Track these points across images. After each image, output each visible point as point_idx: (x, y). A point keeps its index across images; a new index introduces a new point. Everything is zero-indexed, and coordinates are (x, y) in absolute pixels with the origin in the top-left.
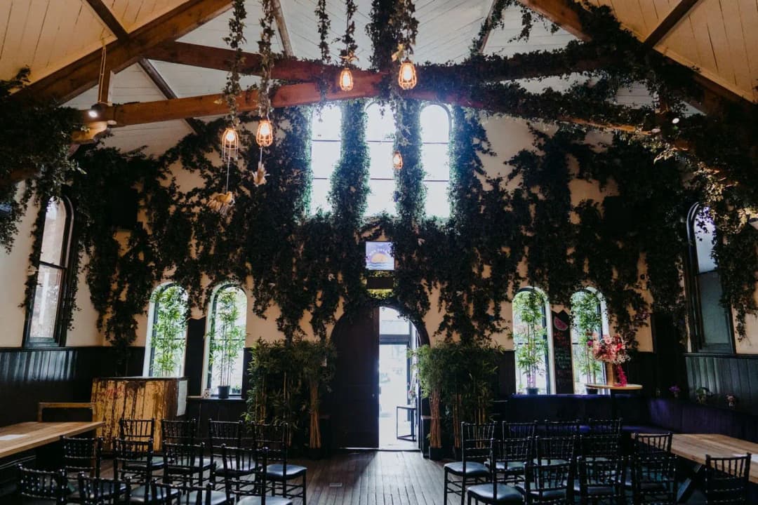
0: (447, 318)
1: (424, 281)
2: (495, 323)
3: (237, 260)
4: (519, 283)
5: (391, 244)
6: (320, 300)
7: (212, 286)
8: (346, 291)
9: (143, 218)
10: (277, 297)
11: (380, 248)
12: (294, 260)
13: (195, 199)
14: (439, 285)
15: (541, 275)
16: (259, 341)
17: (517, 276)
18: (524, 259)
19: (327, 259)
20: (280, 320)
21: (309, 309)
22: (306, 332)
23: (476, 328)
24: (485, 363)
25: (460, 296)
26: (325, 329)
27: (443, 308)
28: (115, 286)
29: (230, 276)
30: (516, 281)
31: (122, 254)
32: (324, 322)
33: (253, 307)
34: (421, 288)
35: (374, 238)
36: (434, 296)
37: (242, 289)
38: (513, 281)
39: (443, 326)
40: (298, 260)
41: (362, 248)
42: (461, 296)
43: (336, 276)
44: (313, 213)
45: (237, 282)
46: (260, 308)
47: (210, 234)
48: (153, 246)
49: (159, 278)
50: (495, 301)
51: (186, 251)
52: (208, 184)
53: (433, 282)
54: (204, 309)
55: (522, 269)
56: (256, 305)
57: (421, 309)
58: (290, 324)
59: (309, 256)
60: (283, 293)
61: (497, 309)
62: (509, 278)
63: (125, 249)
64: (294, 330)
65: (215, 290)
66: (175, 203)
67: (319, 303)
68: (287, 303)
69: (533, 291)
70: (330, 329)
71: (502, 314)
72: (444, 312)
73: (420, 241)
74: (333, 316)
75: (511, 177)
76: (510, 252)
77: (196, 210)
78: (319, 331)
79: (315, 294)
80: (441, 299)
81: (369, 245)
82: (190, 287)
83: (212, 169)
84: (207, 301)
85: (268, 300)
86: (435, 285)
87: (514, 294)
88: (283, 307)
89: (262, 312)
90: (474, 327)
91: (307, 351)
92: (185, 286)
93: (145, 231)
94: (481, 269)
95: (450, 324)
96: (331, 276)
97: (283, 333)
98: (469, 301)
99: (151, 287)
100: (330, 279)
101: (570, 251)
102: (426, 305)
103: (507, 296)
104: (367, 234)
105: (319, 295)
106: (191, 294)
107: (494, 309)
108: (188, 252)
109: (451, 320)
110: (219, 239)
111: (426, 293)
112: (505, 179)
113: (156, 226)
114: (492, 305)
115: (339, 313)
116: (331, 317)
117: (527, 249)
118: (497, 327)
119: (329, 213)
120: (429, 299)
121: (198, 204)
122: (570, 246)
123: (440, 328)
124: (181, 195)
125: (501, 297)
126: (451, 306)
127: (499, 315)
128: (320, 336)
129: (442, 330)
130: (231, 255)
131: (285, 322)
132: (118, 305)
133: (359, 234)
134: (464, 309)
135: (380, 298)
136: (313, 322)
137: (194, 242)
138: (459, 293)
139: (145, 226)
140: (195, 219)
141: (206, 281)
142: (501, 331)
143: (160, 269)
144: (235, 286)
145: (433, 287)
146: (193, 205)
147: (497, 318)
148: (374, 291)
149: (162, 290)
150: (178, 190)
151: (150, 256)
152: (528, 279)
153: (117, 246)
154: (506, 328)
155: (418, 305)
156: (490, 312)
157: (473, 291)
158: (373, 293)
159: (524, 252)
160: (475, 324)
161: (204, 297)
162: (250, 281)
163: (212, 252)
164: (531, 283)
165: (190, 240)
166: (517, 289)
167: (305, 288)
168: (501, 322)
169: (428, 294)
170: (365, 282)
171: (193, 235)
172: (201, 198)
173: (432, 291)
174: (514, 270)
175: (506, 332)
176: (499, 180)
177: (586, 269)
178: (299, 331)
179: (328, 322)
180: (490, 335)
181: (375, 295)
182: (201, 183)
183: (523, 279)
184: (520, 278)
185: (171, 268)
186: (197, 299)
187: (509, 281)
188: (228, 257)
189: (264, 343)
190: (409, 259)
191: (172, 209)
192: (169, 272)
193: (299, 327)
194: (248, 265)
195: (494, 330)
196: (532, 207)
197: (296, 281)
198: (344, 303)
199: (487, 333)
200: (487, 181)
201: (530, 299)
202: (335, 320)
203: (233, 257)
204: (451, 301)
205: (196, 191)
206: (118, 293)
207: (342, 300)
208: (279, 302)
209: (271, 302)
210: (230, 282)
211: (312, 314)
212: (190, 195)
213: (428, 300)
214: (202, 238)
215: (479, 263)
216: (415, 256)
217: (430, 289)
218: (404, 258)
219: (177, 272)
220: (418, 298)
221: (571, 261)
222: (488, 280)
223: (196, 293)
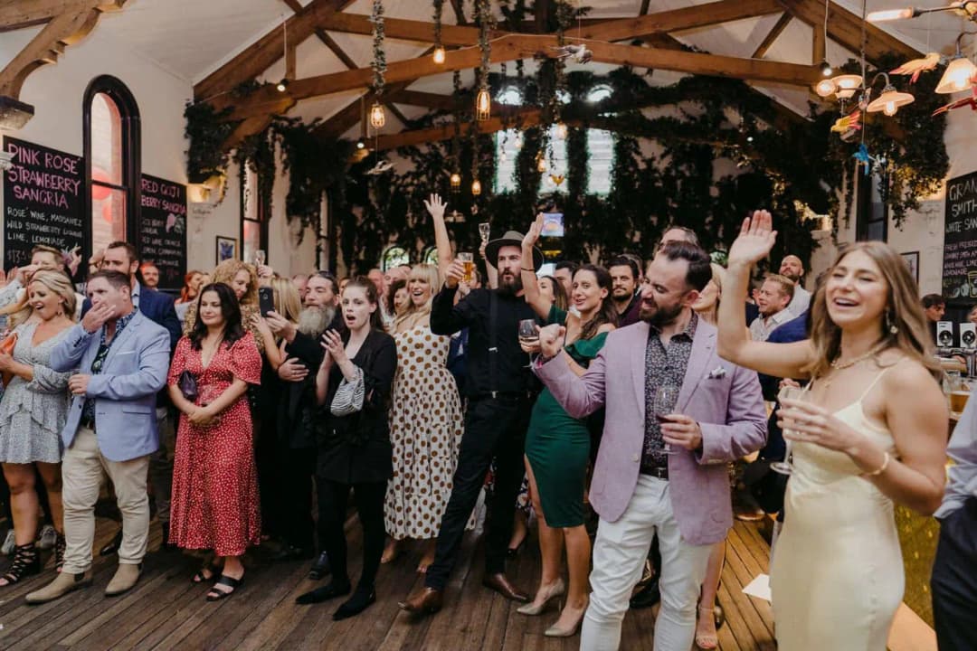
1: (586, 245)
5: (561, 215)
7: (425, 248)
9: (372, 197)
11: (551, 218)
13: (409, 180)
14: (598, 248)
28: (356, 249)
31: (359, 224)
34: (585, 250)
35: (547, 210)
36: (594, 256)
44: (500, 191)
48: (380, 218)
49: (386, 242)
52: (418, 167)
53: (593, 246)
63: (360, 221)
65: (427, 251)
66: (394, 183)
73: (584, 213)
75: (663, 156)
76: (658, 221)
77: (410, 189)
80: (599, 259)
82: (409, 250)
83: (421, 155)
84: (422, 258)
86: (595, 248)
92: (405, 249)
93: (373, 207)
94: (633, 235)
99: (381, 250)
101: (708, 219)
104: (542, 207)
106: (410, 254)
108: (406, 223)
111: (588, 254)
112: (658, 159)
113: (381, 203)
117: (671, 218)
119: (512, 191)
120: (590, 257)
121: (412, 184)
122: (707, 216)
124: (398, 177)
132: (358, 262)
133: (536, 207)
135: (551, 258)
137: (410, 215)
139: (373, 203)
140: (410, 196)
141: (420, 245)
143: (386, 235)
146: (408, 185)
150: (395, 174)
151: (378, 225)
153: (354, 218)
159: (669, 221)
161: (419, 257)
163: (423, 223)
165: (406, 213)
169: (590, 254)
171: (409, 210)
172: (413, 179)
173: (593, 252)
176: (653, 159)
177: (720, 234)
182: (412, 167)
185: (394, 235)
186: (415, 258)
190: (575, 226)
191: (392, 189)
192: (393, 238)
196: (679, 182)
200: (643, 161)
205: (409, 173)
206: (358, 254)
212: (405, 177)
214: (415, 211)
215: (632, 230)
216: (579, 225)
217: (591, 251)
218: (571, 226)
219: (398, 238)
220: (581, 257)
221: (708, 228)
222: (637, 243)
223: (414, 254)
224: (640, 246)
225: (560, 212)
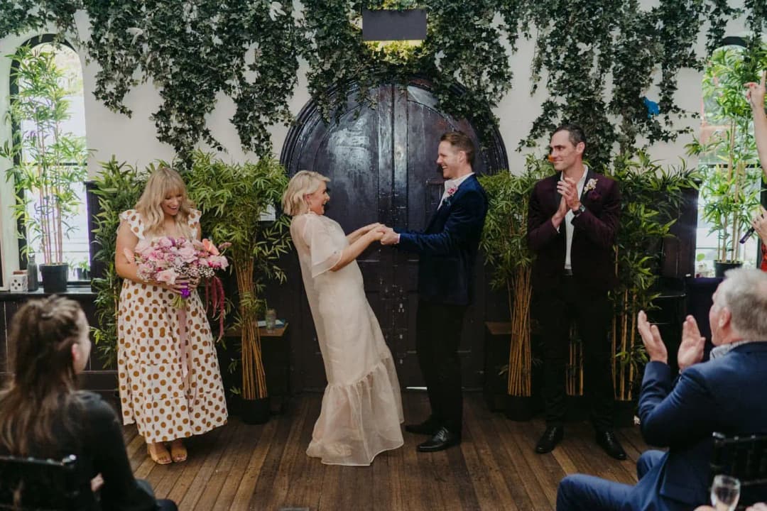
0: (549, 108)
1: (498, 19)
2: (660, 119)
4: (723, 23)
6: (253, 68)
8: (314, 46)
10: (148, 61)
14: (533, 28)
16: (112, 167)
17: (724, 6)
20: (163, 115)
21: (228, 89)
22: (223, 145)
23: (617, 130)
24: (645, 212)
25: (585, 54)
26: (267, 137)
27: (542, 85)
29: (34, 11)
30: (717, 19)
32: (264, 119)
33: (95, 88)
34: (492, 36)
36: (522, 56)
37: (66, 43)
38: (711, 18)
39: (540, 126)
42: (588, 55)
43: (287, 7)
45: (52, 28)
46: (110, 88)
50: (664, 67)
53: (520, 23)
56: (101, 83)
57: (490, 90)
58: (187, 126)
60: (163, 51)
61: (668, 87)
64: (196, 140)
67: (251, 77)
68: (174, 76)
69: (755, 41)
70: (278, 134)
71: (677, 98)
72: (544, 95)
74: (286, 106)
78: (254, 141)
79: (241, 54)
80: (538, 65)
85: (130, 71)
86: (525, 28)
88: (167, 86)
89: (120, 98)
90: (611, 128)
91: (221, 187)
95: (556, 121)
97: (172, 147)
98: (604, 65)
100: (272, 15)
102: (501, 76)
103: (693, 54)
105: (251, 57)
107: (661, 85)
109: (560, 113)
111: (501, 50)
114: (657, 75)
115: (299, 99)
116: (281, 108)
118: (664, 128)
120: (510, 62)
123: (532, 131)
125: (677, 57)
126: (561, 81)
127: (671, 101)
128: (258, 152)
129: (536, 137)
131: (175, 122)
134: (592, 86)
135: (393, 62)
136: (239, 119)
138: (583, 47)
142: (673, 138)
144: (48, 38)
145: (520, 33)
147: (667, 105)
148: (381, 45)
152: (749, 12)
154: (685, 131)
155: (485, 77)
156: (652, 94)
157: (614, 42)
158: (378, 49)
160: (616, 120)
162: (83, 22)
164: (755, 24)
166: (719, 38)
167: (217, 40)
168: (674, 117)
169: (508, 52)
170: (359, 24)
173: (518, 43)
175: (684, 140)
178: (209, 142)
179: (274, 120)
180: (646, 146)
181: (384, 55)
183: (736, 13)
184: (728, 11)
187: (701, 17)
189: (122, 170)
193: (206, 133)
195: (657, 135)
198: (309, 75)
199: (641, 141)
201: (746, 60)
202: (290, 116)
204: (562, 68)
207: (304, 67)
208: (156, 70)
209: (138, 74)
210: (34, 26)
211: (236, 101)
213: (507, 66)
217: (512, 39)
222: (652, 16)
224: (660, 25)
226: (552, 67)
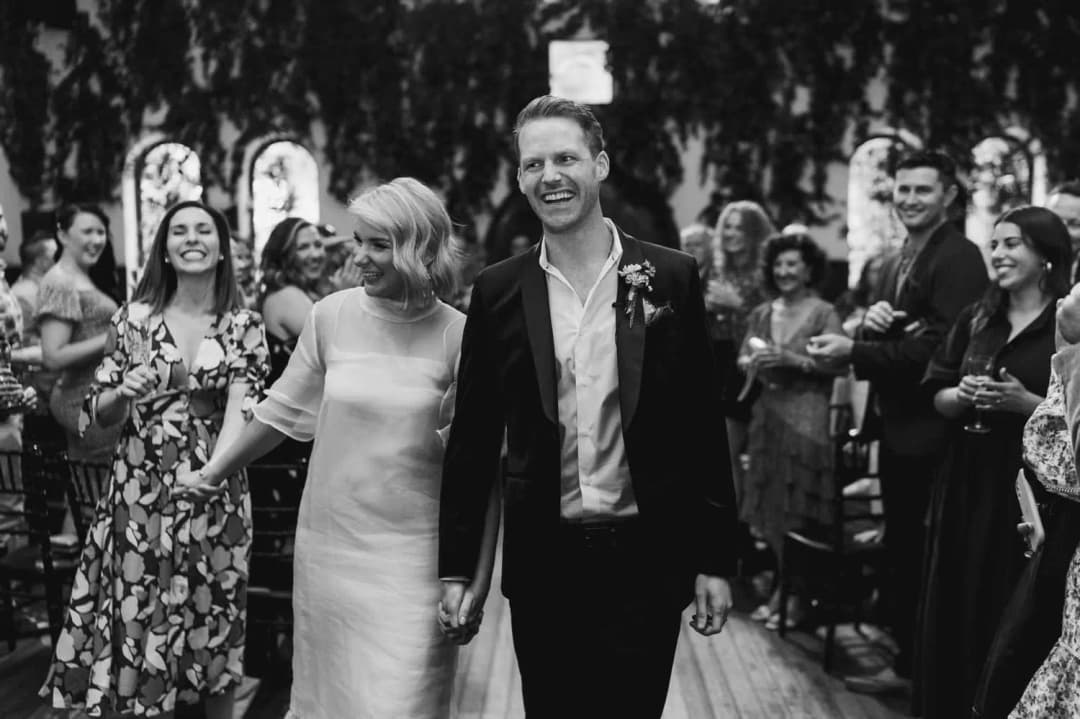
0: (717, 198)
1: (670, 125)
2: (815, 207)
3: (288, 87)
4: (867, 122)
5: (602, 47)
6: (460, 166)
7: (243, 142)
9: (87, 3)
10: (374, 162)
11: (580, 52)
12: (405, 85)
14: (702, 132)
15: (915, 106)
17: (866, 109)
18: (882, 72)
19: (472, 83)
21: (440, 186)
25: (746, 151)
26: (474, 224)
27: (710, 177)
28: (51, 148)
29: (278, 120)
30: (862, 120)
31: (56, 80)
32: (471, 210)
33: (328, 185)
34: (666, 138)
35: (567, 34)
36: (692, 154)
37: (304, 145)
38: (857, 120)
40: (412, 83)
41: (542, 57)
42: (748, 153)
43: (491, 116)
45: (292, 134)
46: (342, 184)
47: (227, 35)
48: (115, 63)
49: (137, 129)
50: (816, 162)
51: (183, 73)
53: (689, 127)
54: (232, 190)
55: (877, 93)
56: (333, 180)
57: (664, 182)
59: (433, 75)
60: (386, 154)
61: (820, 179)
62: (845, 112)
63: (59, 72)
65: (251, 149)
67: (459, 174)
69: (896, 139)
70: (483, 224)
71: (831, 189)
72: (711, 186)
73: (664, 39)
74: (489, 198)
76: (854, 56)
79: (451, 154)
80: (706, 161)
81: (557, 49)
82: (200, 147)
84: (237, 173)
85: (357, 169)
86: (694, 131)
87: (857, 145)
89: (346, 194)
92: (188, 142)
93: (94, 32)
94: (790, 96)
96: (480, 119)
98: (763, 162)
99: (122, 149)
100: (478, 123)
101: (980, 52)
102: (676, 173)
103: (840, 150)
104: (553, 26)
105: (459, 157)
106: (204, 160)
107: (813, 177)
108: (185, 74)
110: (248, 44)
111: (675, 148)
114: (809, 170)
115: (500, 193)
116: (484, 199)
117: (888, 50)
118: (820, 214)
120: (682, 159)
122: (979, 42)
125: (830, 153)
126: (726, 173)
127: (823, 190)
130: (275, 76)
132: (63, 185)
133: (538, 25)
134: (753, 179)
137: (196, 52)
138: (743, 146)
139: (94, 21)
140: (194, 2)
141: (229, 134)
142: (827, 222)
143: (136, 109)
144: (288, 140)
145: (691, 136)
147: (820, 196)
149: (145, 153)
151: (111, 85)
152: (888, 113)
153: (42, 65)
154: (836, 217)
155: (660, 172)
156: (806, 185)
157: (771, 141)
159: (881, 57)
160: (774, 209)
161: (228, 166)
162: (319, 133)
163: (235, 72)
164: (893, 123)
165: (190, 49)
166: (863, 136)
167: (431, 144)
168: (827, 206)
169: (680, 150)
171: (193, 38)
173: (688, 143)
174: (858, 94)
175: (835, 226)
177: (1011, 91)
179: (479, 211)
183: (878, 115)
184: (871, 113)
185: (156, 108)
186: (217, 170)
187: (848, 119)
188: (267, 82)
190: (641, 75)
192: (155, 117)
194: (313, 99)
195: (813, 221)
197: (411, 130)
198: (507, 172)
201: (889, 155)
202: (491, 207)
203: (279, 82)
204: (726, 163)
206: (59, 161)
207: (505, 166)
209: (364, 173)
210: (277, 131)
211: (446, 194)
213: (679, 162)
214: (211, 44)
215: (786, 84)
216: (652, 72)
218: (630, 75)
219: (169, 117)
220: (658, 157)
221: (981, 74)
222: (803, 118)
223: (214, 158)
224: (810, 125)
225: (599, 38)
226: (719, 163)
